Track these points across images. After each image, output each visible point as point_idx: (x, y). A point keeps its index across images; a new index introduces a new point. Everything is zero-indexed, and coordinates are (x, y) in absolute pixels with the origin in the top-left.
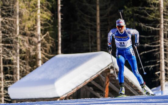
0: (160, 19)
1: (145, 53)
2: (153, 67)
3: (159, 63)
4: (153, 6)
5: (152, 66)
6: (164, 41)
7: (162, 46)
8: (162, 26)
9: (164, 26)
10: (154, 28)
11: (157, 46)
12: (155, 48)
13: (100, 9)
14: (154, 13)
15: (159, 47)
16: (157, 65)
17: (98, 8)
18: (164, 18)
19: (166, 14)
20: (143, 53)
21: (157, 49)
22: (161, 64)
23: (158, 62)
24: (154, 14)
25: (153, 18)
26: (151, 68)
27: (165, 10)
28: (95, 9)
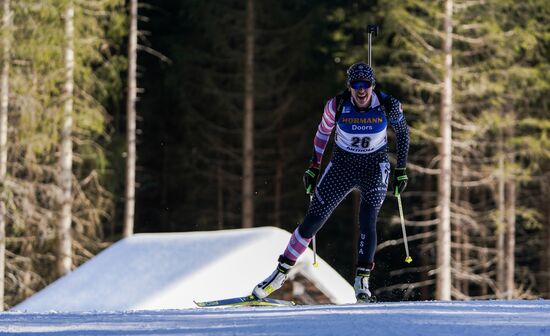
0: (438, 140)
1: (391, 246)
2: (414, 289)
3: (434, 277)
4: (420, 101)
5: (412, 286)
6: (452, 210)
7: (446, 226)
8: (447, 164)
9: (453, 162)
10: (421, 169)
11: (429, 223)
12: (421, 230)
13: (256, 109)
14: (424, 121)
15: (434, 228)
16: (428, 282)
17: (249, 104)
18: (453, 138)
19: (459, 126)
20: (388, 243)
21: (427, 235)
22: (439, 282)
23: (432, 272)
24: (423, 127)
25: (421, 138)
26: (409, 291)
27: (457, 116)
28: (241, 106)
